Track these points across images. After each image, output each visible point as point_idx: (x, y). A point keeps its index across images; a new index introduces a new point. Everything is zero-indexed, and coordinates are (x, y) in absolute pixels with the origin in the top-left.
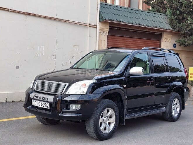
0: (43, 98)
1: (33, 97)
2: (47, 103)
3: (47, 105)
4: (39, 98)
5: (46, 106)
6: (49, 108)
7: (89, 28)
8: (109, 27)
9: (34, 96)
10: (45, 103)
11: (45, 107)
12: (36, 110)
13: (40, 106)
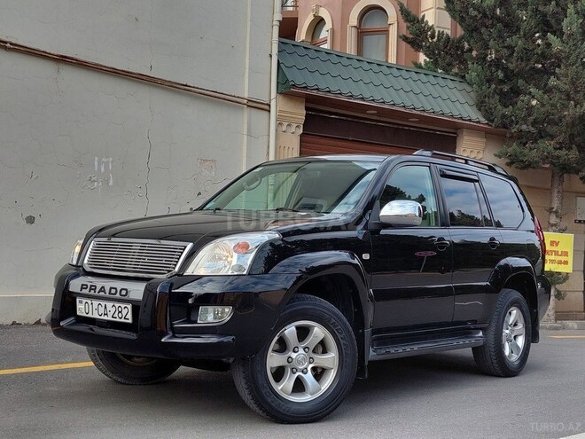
0: (111, 288)
1: (79, 291)
2: (123, 306)
3: (124, 312)
4: (97, 290)
5: (120, 309)
6: (130, 321)
7: (247, 111)
8: (307, 109)
9: (83, 285)
10: (117, 305)
11: (118, 320)
12: (91, 329)
13: (102, 317)
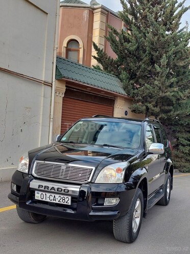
0: (58, 189)
2: (66, 197)
3: (66, 200)
4: (50, 189)
5: (64, 201)
6: (70, 204)
7: (43, 86)
8: (66, 86)
9: (39, 185)
10: (62, 196)
11: (61, 203)
